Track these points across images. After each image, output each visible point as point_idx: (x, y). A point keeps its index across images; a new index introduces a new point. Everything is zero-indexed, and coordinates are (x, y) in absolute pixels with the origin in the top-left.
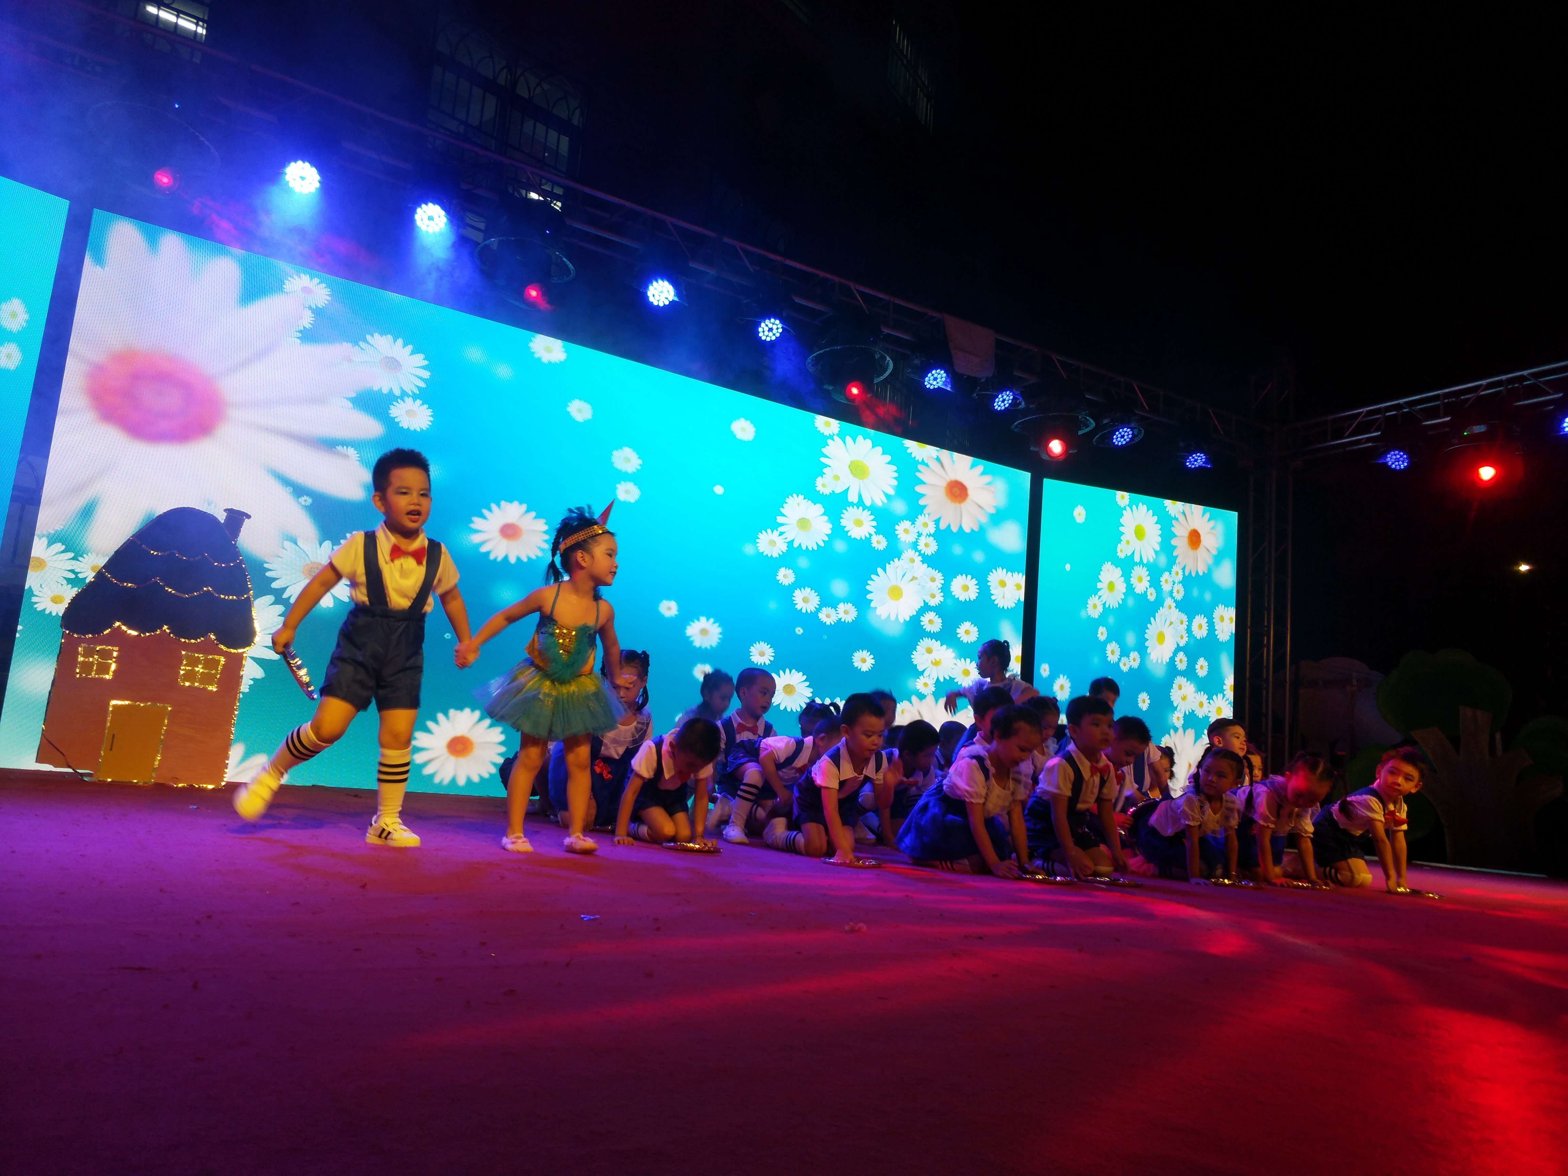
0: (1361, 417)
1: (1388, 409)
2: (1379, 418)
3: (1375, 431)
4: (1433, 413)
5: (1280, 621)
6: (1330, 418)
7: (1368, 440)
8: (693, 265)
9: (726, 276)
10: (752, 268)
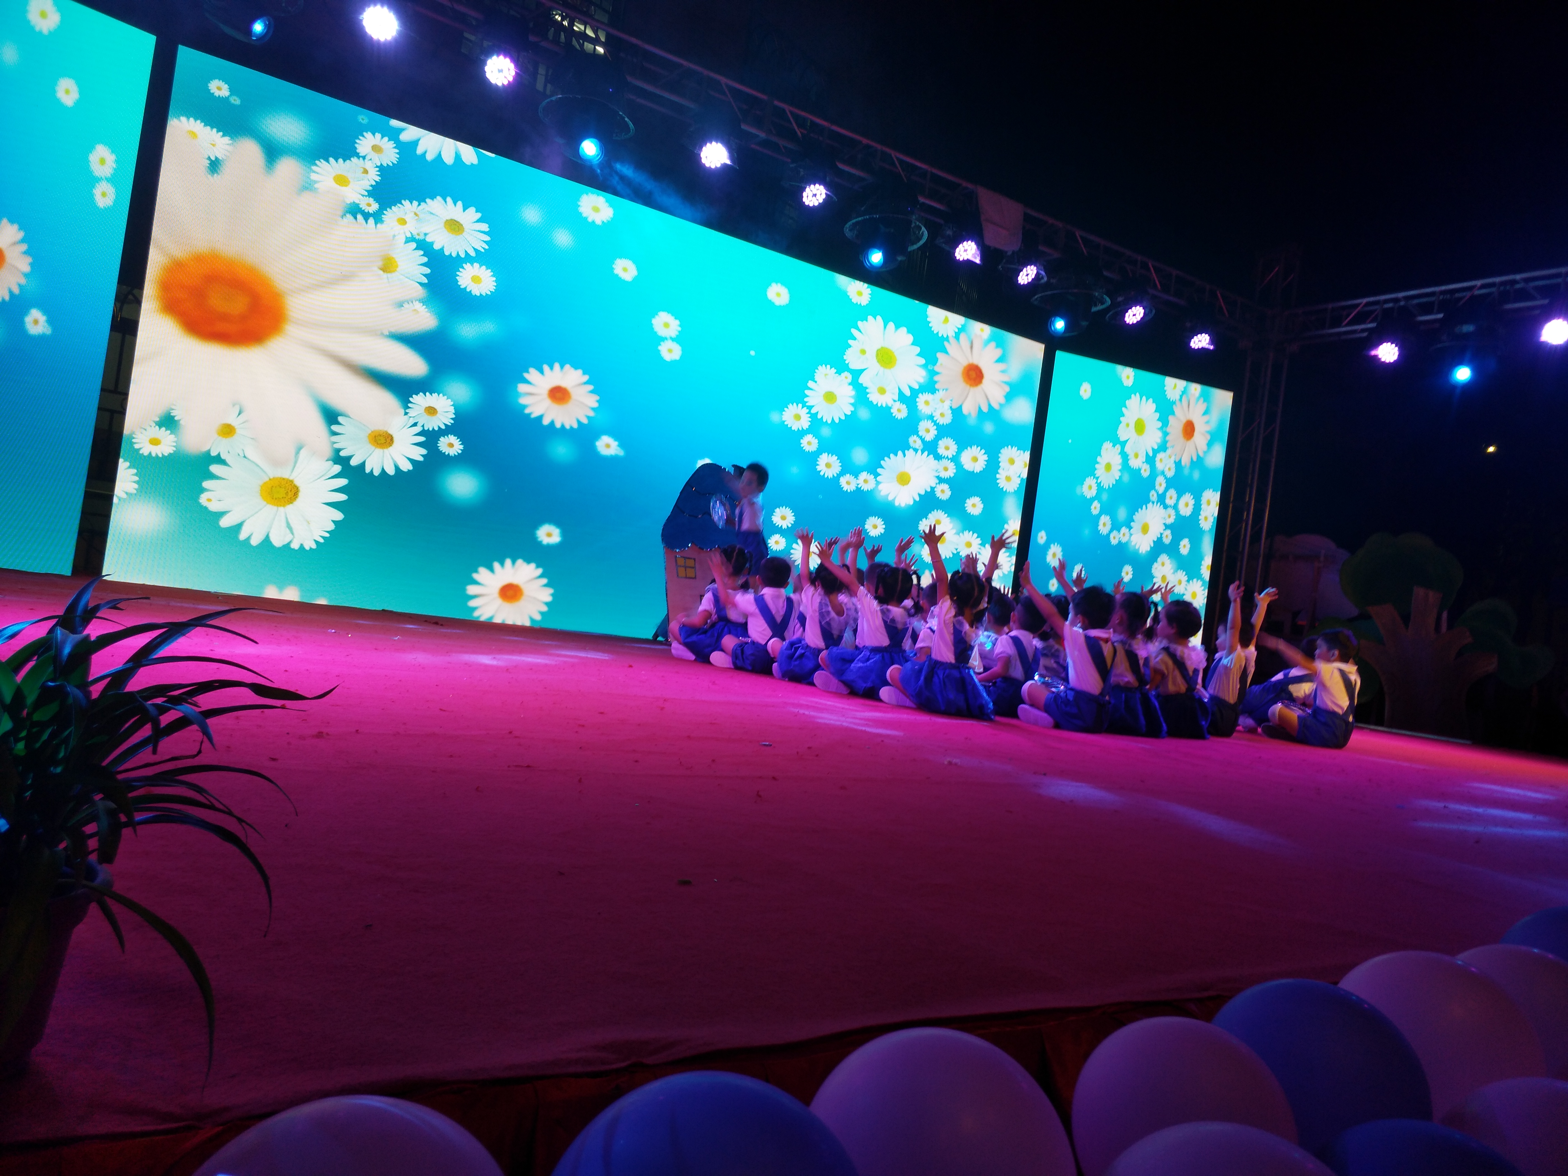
0: (1359, 308)
1: (1386, 301)
2: (1375, 310)
3: (1371, 322)
4: (1427, 308)
5: (1261, 499)
6: (1330, 306)
7: (1363, 331)
8: (744, 127)
9: (775, 139)
10: (799, 132)
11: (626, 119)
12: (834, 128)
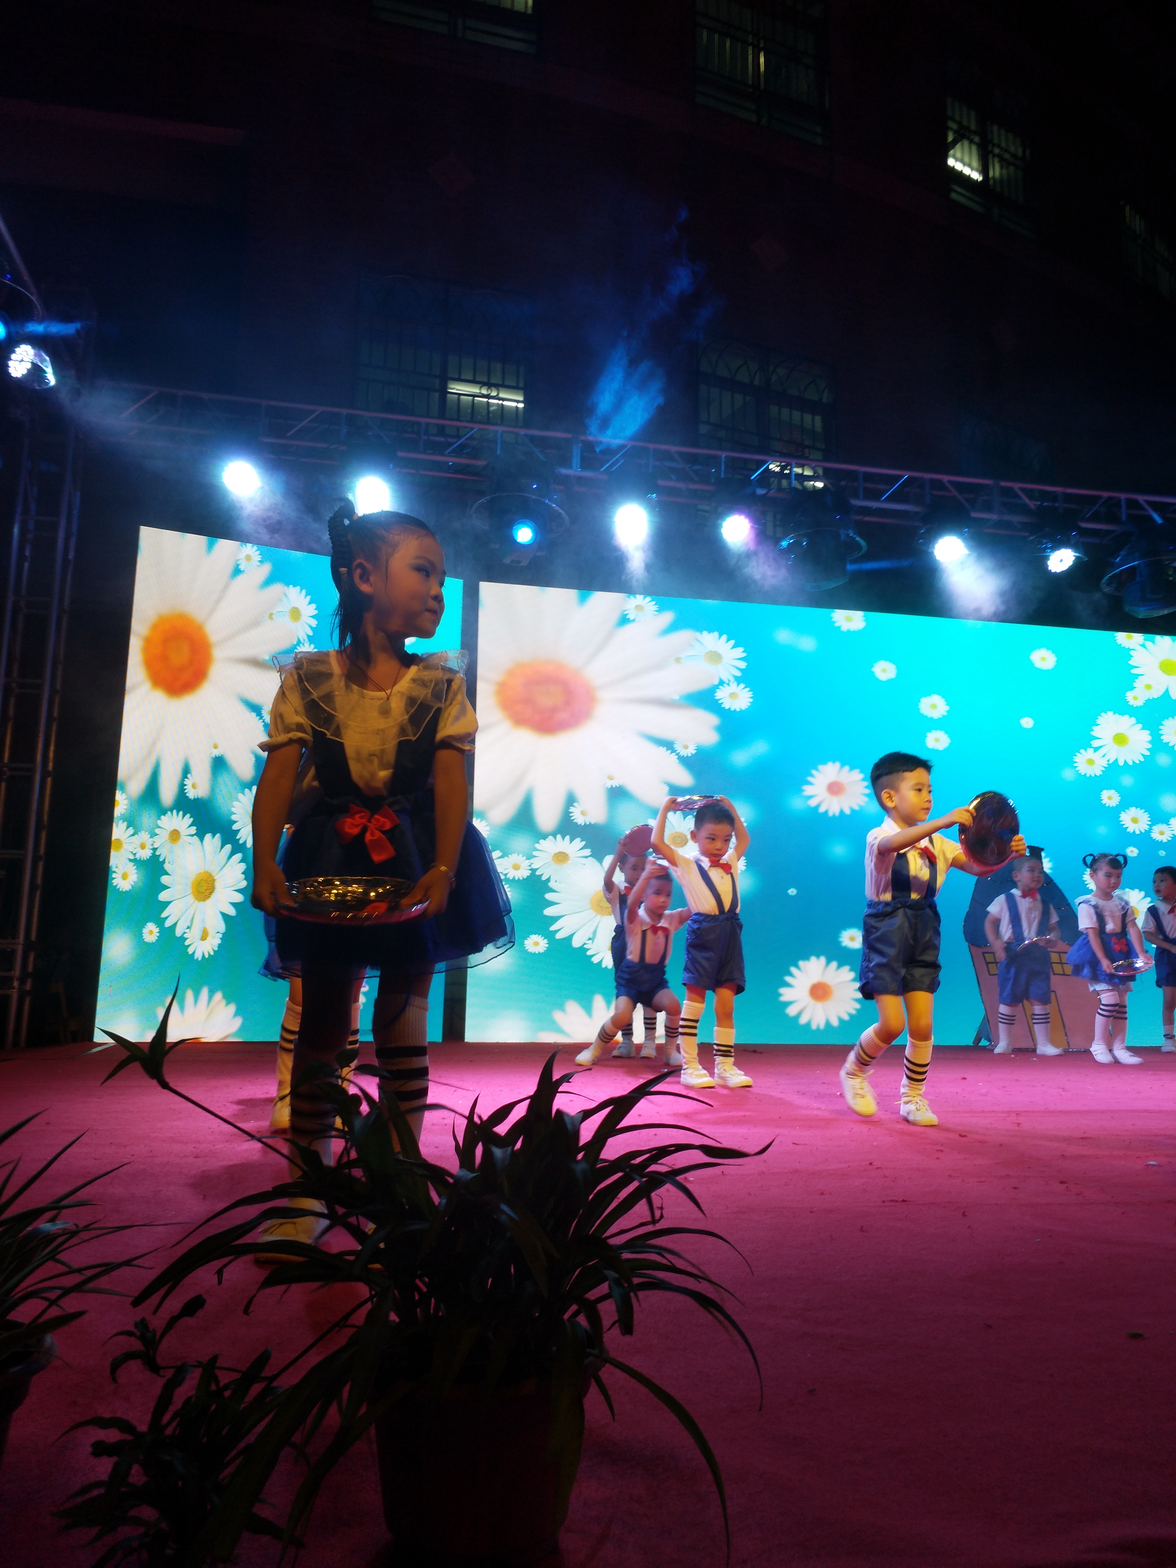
8: (974, 515)
9: (1008, 518)
10: (1032, 504)
11: (858, 539)
12: (1070, 491)
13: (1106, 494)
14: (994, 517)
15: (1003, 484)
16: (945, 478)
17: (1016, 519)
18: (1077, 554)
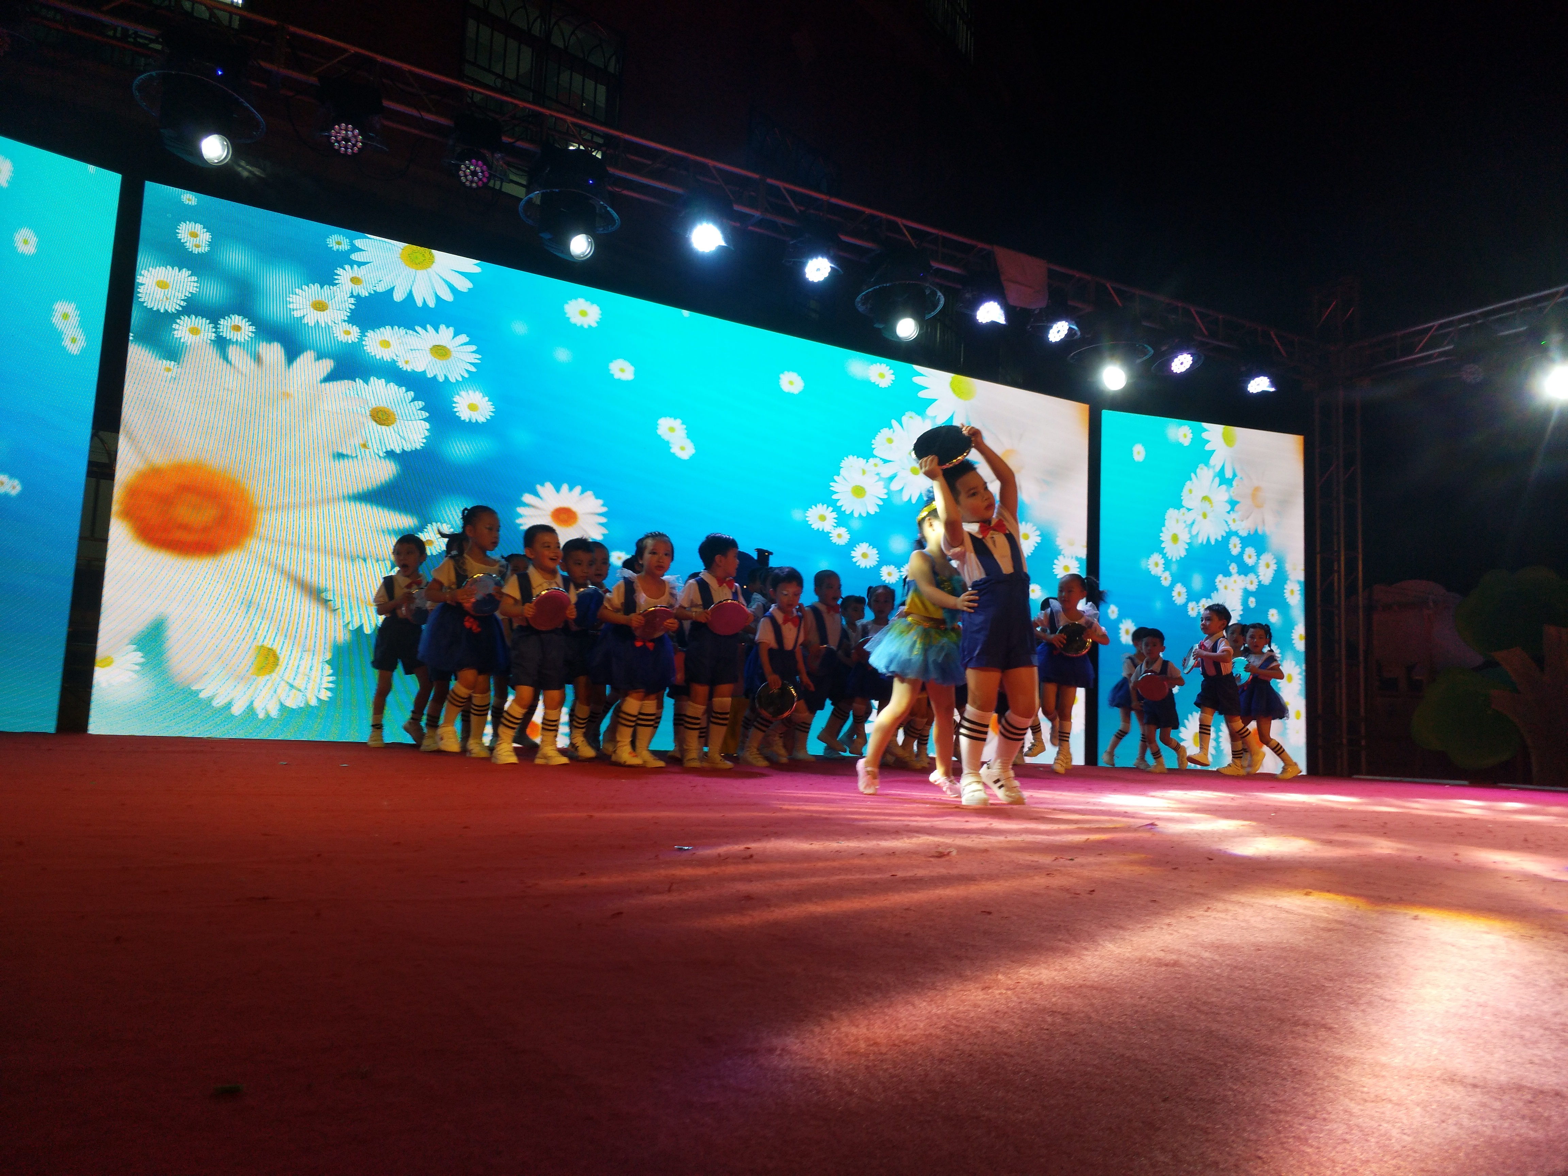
0: (1432, 331)
1: (1463, 320)
2: (1451, 332)
3: (1448, 344)
5: (1351, 546)
6: (1399, 334)
7: (1441, 354)
8: (736, 208)
9: (769, 217)
10: (796, 209)
11: (609, 209)
12: (834, 200)
13: (868, 211)
14: (757, 214)
15: (769, 181)
16: (711, 163)
17: (781, 220)
18: (833, 265)
